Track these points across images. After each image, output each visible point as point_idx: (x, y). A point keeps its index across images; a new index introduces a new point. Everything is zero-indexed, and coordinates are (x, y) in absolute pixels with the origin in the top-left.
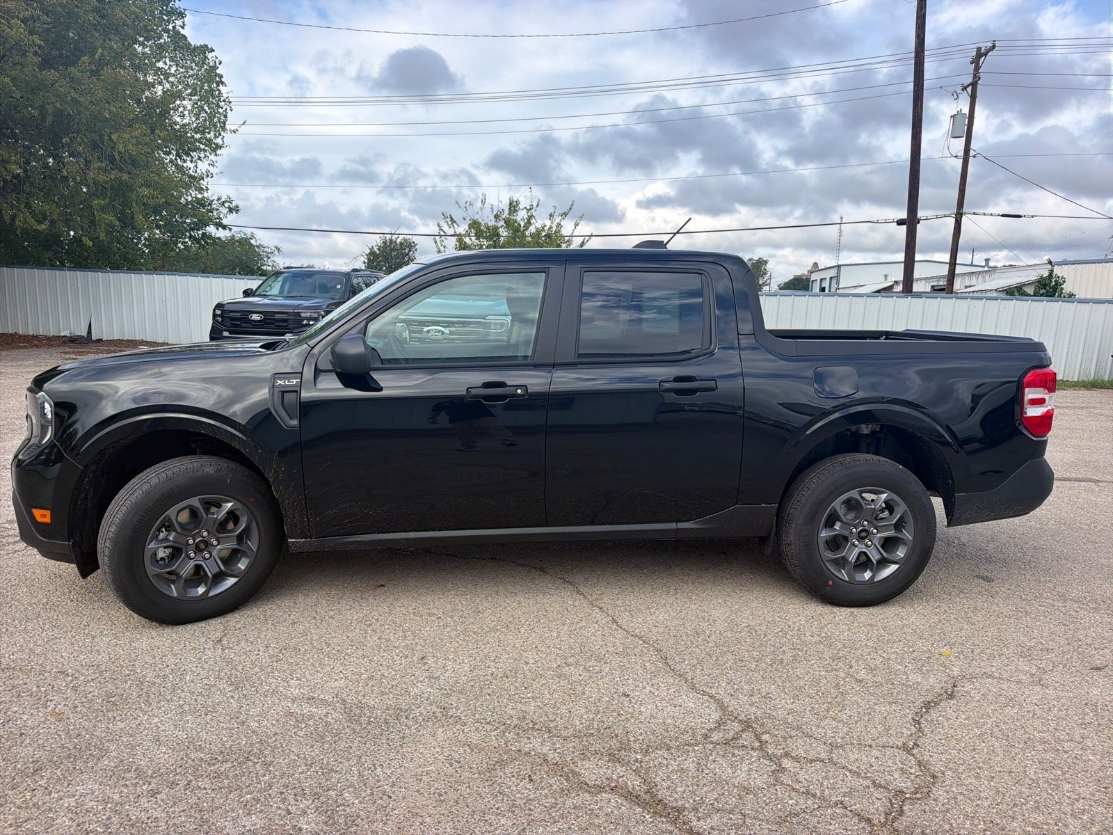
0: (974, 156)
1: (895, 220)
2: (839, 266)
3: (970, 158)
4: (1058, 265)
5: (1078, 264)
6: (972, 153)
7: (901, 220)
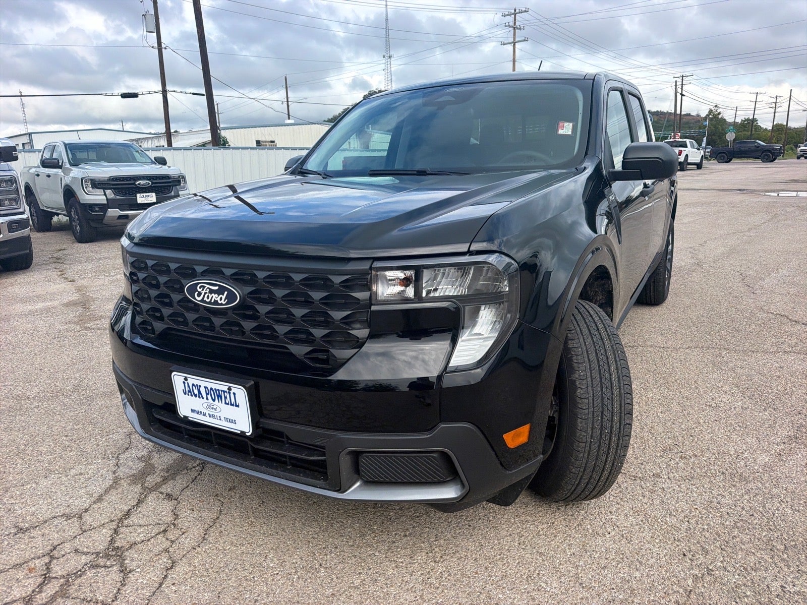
0: (165, 48)
1: (120, 94)
2: (30, 134)
3: (163, 50)
4: (223, 129)
5: (234, 129)
6: (163, 46)
7: (124, 94)
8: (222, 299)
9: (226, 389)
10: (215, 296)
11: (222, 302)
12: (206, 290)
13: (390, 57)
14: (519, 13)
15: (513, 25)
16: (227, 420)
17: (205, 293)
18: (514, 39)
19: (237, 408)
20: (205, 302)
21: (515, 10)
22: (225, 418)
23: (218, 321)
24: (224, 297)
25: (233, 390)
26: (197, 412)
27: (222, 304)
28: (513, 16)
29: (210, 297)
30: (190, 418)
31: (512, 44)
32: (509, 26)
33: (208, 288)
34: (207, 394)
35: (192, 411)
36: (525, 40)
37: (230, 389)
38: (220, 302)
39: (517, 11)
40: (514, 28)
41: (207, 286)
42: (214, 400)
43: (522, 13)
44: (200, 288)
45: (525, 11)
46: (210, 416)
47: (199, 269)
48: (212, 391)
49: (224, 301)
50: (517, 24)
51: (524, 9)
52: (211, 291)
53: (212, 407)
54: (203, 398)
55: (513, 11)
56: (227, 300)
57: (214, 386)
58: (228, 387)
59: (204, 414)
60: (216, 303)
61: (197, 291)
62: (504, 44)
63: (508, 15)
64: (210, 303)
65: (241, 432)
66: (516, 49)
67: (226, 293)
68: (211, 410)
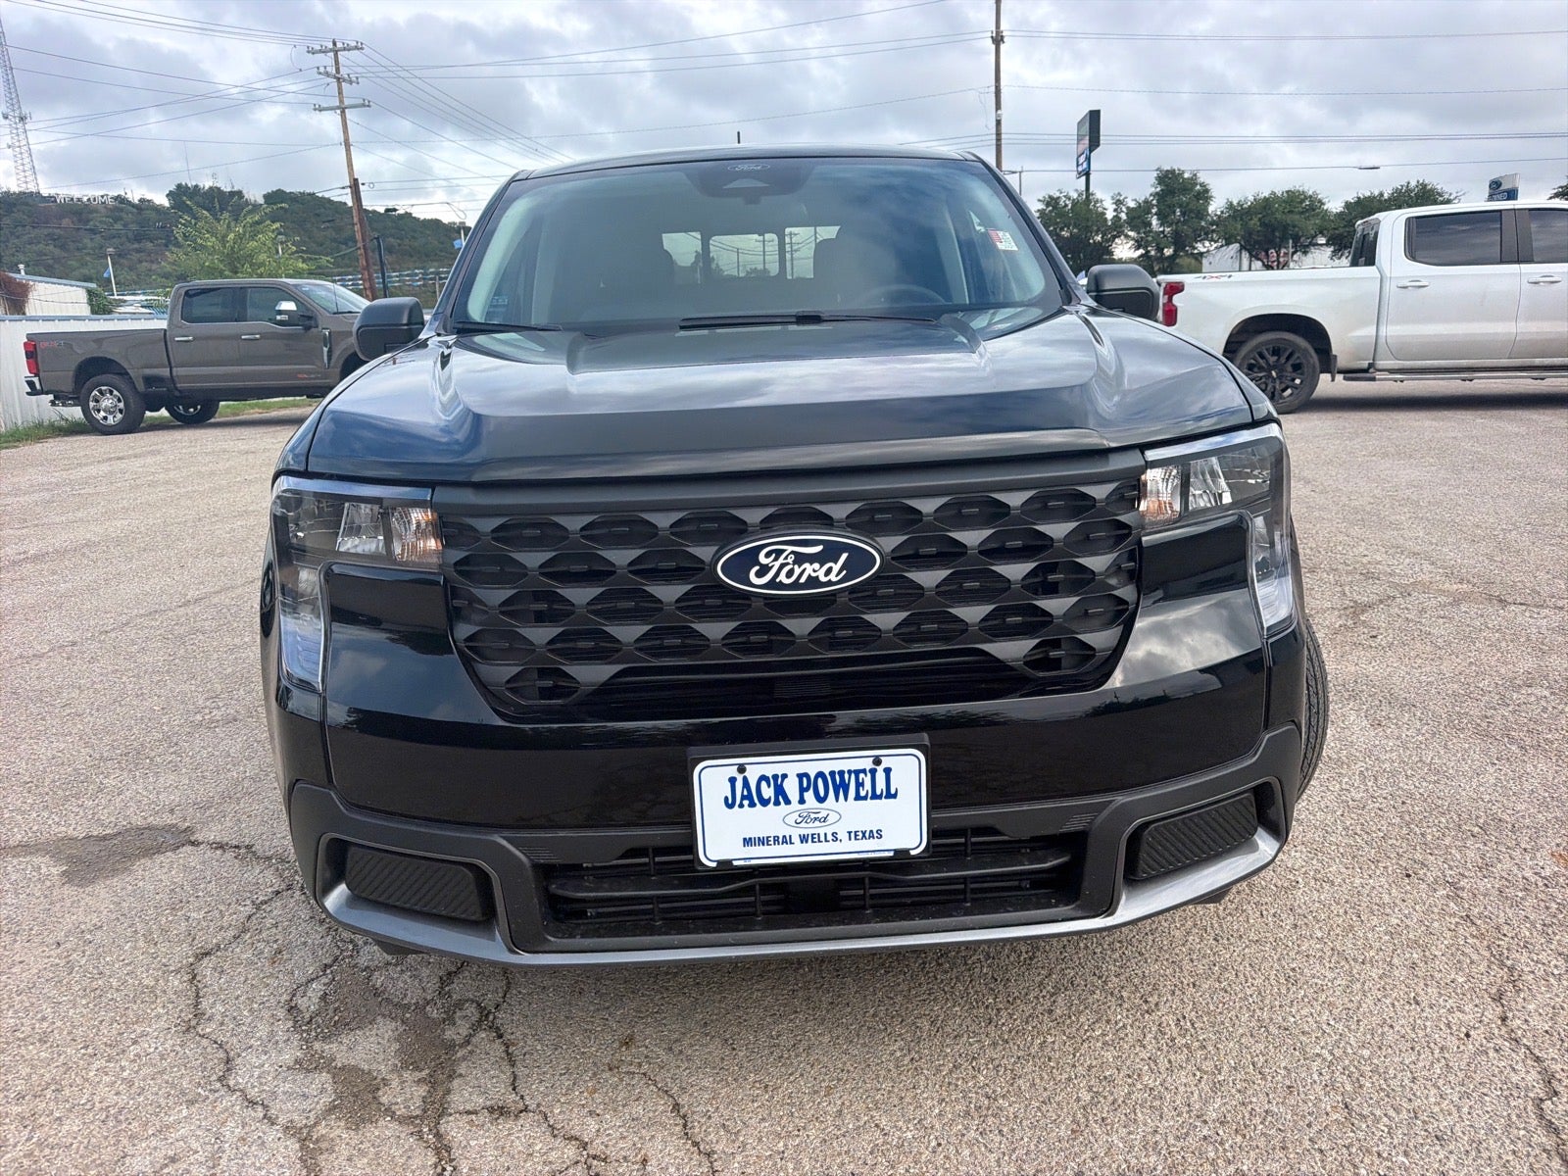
8: (831, 574)
9: (868, 764)
10: (810, 569)
11: (833, 577)
12: (786, 558)
13: (22, 119)
14: (344, 49)
15: (334, 72)
16: (853, 835)
17: (782, 566)
18: (341, 101)
19: (892, 800)
20: (782, 586)
21: (334, 44)
22: (850, 833)
23: (801, 626)
24: (836, 567)
25: (886, 762)
26: (763, 841)
27: (830, 583)
28: (332, 54)
29: (797, 571)
30: (735, 863)
31: (338, 111)
32: (327, 74)
33: (792, 552)
34: (802, 790)
35: (747, 842)
36: (364, 105)
37: (877, 761)
38: (823, 579)
39: (339, 45)
40: (338, 79)
41: (790, 548)
42: (821, 800)
43: (349, 50)
44: (768, 555)
45: (356, 48)
46: (804, 839)
47: (753, 516)
48: (820, 781)
49: (837, 576)
50: (344, 72)
51: (353, 44)
52: (800, 559)
53: (813, 816)
54: (788, 802)
55: (331, 46)
56: (845, 572)
57: (827, 767)
58: (872, 759)
59: (786, 840)
60: (813, 582)
61: (758, 563)
62: (321, 109)
63: (321, 51)
64: (796, 585)
65: (896, 851)
66: (348, 122)
67: (844, 556)
68: (811, 825)
